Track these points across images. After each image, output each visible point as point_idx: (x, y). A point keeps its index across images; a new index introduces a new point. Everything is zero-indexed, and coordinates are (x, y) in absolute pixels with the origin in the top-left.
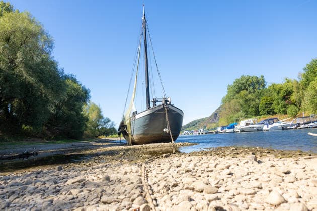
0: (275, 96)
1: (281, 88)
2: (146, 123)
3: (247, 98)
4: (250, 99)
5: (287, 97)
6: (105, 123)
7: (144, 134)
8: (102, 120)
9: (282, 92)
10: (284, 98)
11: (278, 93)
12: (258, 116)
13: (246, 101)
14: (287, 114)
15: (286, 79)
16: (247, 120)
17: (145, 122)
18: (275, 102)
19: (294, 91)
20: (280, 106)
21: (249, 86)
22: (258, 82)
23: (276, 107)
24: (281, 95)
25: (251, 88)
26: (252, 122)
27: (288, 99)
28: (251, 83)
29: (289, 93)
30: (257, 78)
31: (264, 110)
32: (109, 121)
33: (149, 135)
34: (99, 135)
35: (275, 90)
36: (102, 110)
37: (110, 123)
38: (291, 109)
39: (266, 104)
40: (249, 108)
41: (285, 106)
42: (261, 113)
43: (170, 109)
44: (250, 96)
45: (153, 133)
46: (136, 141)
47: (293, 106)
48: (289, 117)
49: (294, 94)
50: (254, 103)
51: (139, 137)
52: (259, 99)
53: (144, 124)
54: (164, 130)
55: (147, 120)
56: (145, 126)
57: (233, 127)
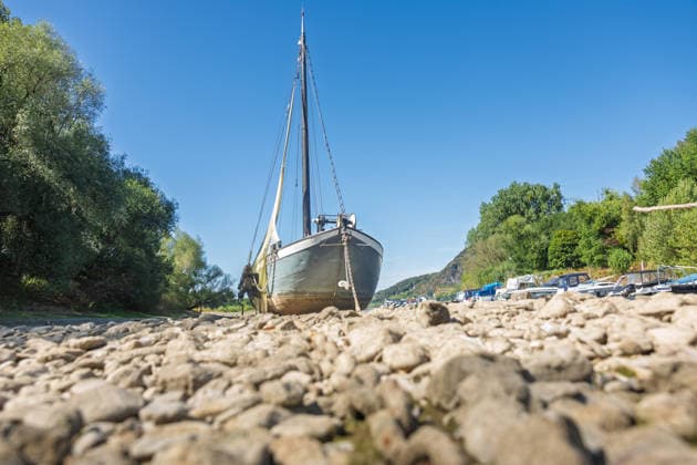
0: (583, 228)
1: (595, 210)
2: (300, 268)
3: (523, 232)
4: (528, 234)
5: (608, 231)
6: (210, 279)
7: (295, 293)
8: (204, 273)
9: (597, 219)
10: (602, 233)
11: (590, 221)
12: (546, 272)
13: (520, 238)
14: (607, 267)
15: (607, 193)
16: (521, 279)
17: (298, 265)
18: (582, 242)
19: (623, 217)
20: (593, 250)
21: (528, 205)
22: (546, 198)
23: (585, 252)
24: (596, 226)
25: (532, 210)
26: (531, 281)
27: (609, 235)
28: (532, 198)
29: (613, 223)
30: (546, 189)
31: (558, 258)
32: (218, 273)
33: (307, 296)
34: (196, 306)
35: (583, 216)
36: (204, 249)
37: (220, 279)
38: (615, 255)
39: (564, 246)
40: (526, 254)
41: (603, 250)
42: (552, 264)
43: (353, 238)
44: (528, 227)
45: (314, 290)
46: (278, 308)
47: (621, 250)
48: (611, 274)
49: (622, 224)
50: (537, 243)
51: (284, 299)
52: (548, 234)
53: (295, 271)
54: (340, 284)
55: (303, 263)
56: (299, 274)
57: (489, 292)
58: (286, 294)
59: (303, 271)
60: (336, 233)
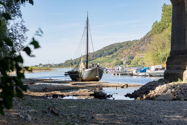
2: (89, 73)
7: (88, 77)
33: (90, 78)
57: (144, 71)
58: (86, 78)
60: (96, 68)
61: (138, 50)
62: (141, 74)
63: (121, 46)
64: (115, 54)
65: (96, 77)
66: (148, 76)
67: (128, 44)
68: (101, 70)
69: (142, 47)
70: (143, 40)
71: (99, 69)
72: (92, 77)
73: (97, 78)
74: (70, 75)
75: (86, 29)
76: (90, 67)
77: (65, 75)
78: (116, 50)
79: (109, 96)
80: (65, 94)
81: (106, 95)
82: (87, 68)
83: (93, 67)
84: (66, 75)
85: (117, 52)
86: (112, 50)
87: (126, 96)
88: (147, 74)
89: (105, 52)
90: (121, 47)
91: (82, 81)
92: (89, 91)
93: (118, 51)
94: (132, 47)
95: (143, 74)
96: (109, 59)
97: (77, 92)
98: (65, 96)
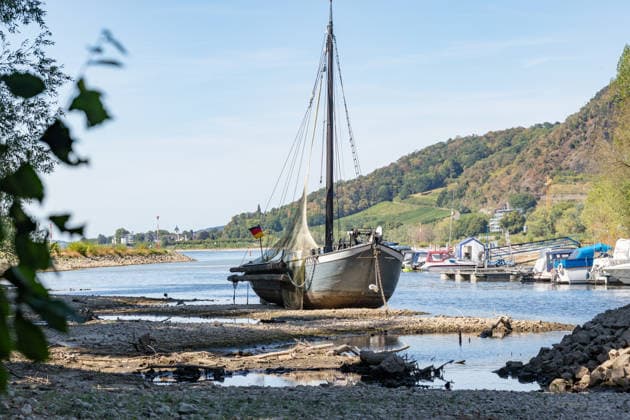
2: (338, 273)
7: (332, 291)
17: (335, 270)
33: (340, 294)
43: (383, 252)
45: (347, 290)
46: (312, 302)
51: (320, 295)
53: (334, 274)
54: (370, 287)
55: (341, 268)
56: (337, 276)
57: (586, 261)
58: (324, 291)
59: (340, 275)
60: (369, 247)
61: (554, 168)
62: (567, 275)
63: (479, 149)
64: (452, 186)
65: (371, 287)
66: (600, 283)
67: (511, 141)
68: (389, 255)
69: (575, 156)
70: (579, 122)
71: (382, 255)
72: (352, 290)
73: (373, 291)
74: (252, 281)
75: (325, 74)
76: (343, 246)
77: (229, 279)
78: (459, 171)
79: (426, 374)
80: (229, 363)
81: (411, 367)
82: (329, 249)
83: (357, 243)
84: (234, 280)
85: (462, 178)
86: (441, 169)
87: (502, 373)
88: (598, 277)
89: (409, 177)
90: (482, 156)
91: (308, 305)
92: (337, 353)
93: (468, 172)
94: (528, 154)
95: (580, 274)
96: (426, 207)
97: (285, 356)
98: (230, 374)
